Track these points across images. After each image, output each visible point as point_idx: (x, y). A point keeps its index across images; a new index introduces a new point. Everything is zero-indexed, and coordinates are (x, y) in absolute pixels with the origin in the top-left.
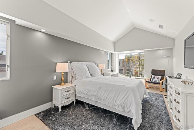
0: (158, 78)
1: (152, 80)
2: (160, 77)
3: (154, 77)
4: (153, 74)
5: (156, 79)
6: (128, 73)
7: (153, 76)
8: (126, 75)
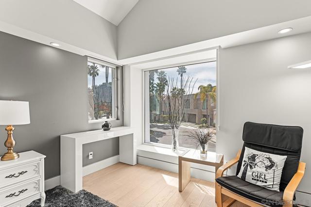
0: (272, 165)
1: (246, 170)
2: (280, 160)
3: (253, 158)
4: (249, 143)
5: (260, 169)
6: (206, 122)
7: (249, 152)
8: (201, 125)
